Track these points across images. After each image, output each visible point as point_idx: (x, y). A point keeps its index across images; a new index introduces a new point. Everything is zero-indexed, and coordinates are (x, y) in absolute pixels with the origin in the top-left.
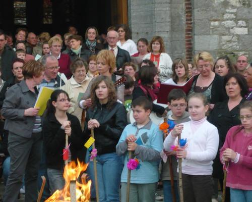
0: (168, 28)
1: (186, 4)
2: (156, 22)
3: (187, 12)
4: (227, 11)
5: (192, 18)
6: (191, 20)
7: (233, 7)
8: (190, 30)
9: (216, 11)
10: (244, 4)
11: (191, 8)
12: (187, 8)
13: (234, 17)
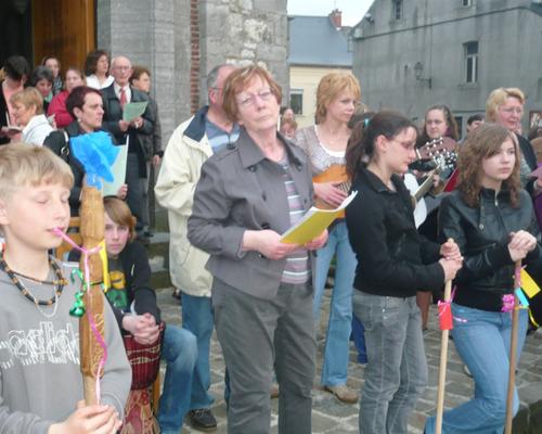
0: (172, 63)
1: (192, 29)
2: (155, 51)
3: (192, 42)
4: (246, 45)
5: (199, 50)
6: (197, 54)
7: (252, 40)
8: (197, 70)
9: (232, 44)
10: (264, 39)
11: (197, 36)
12: (193, 35)
13: (253, 55)
